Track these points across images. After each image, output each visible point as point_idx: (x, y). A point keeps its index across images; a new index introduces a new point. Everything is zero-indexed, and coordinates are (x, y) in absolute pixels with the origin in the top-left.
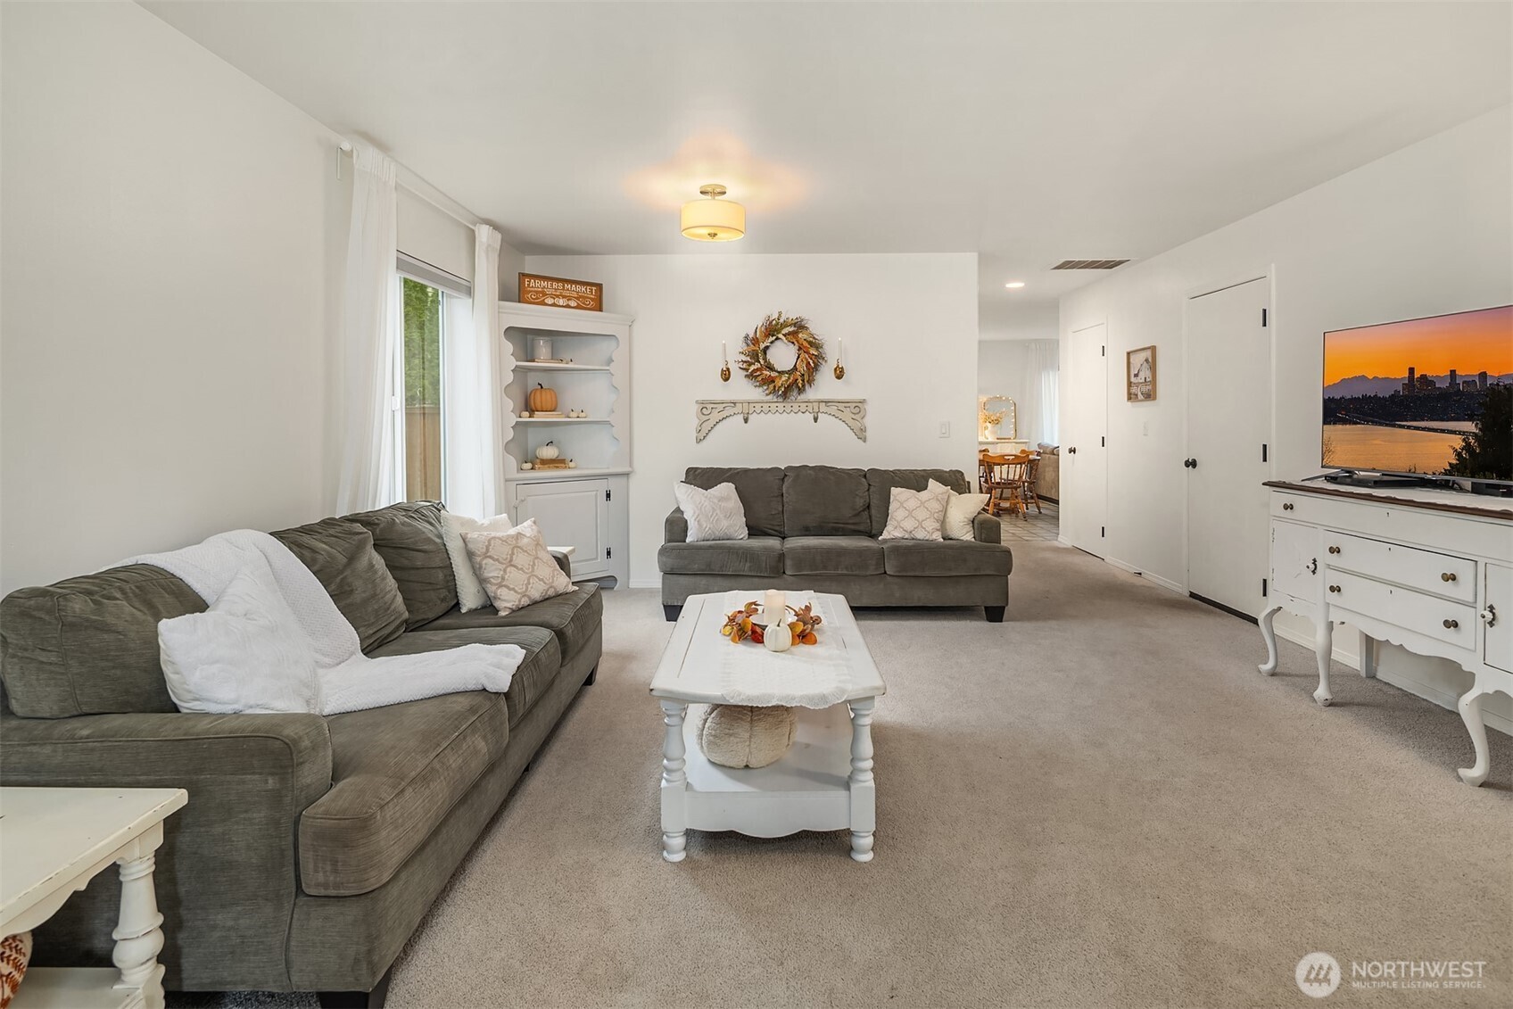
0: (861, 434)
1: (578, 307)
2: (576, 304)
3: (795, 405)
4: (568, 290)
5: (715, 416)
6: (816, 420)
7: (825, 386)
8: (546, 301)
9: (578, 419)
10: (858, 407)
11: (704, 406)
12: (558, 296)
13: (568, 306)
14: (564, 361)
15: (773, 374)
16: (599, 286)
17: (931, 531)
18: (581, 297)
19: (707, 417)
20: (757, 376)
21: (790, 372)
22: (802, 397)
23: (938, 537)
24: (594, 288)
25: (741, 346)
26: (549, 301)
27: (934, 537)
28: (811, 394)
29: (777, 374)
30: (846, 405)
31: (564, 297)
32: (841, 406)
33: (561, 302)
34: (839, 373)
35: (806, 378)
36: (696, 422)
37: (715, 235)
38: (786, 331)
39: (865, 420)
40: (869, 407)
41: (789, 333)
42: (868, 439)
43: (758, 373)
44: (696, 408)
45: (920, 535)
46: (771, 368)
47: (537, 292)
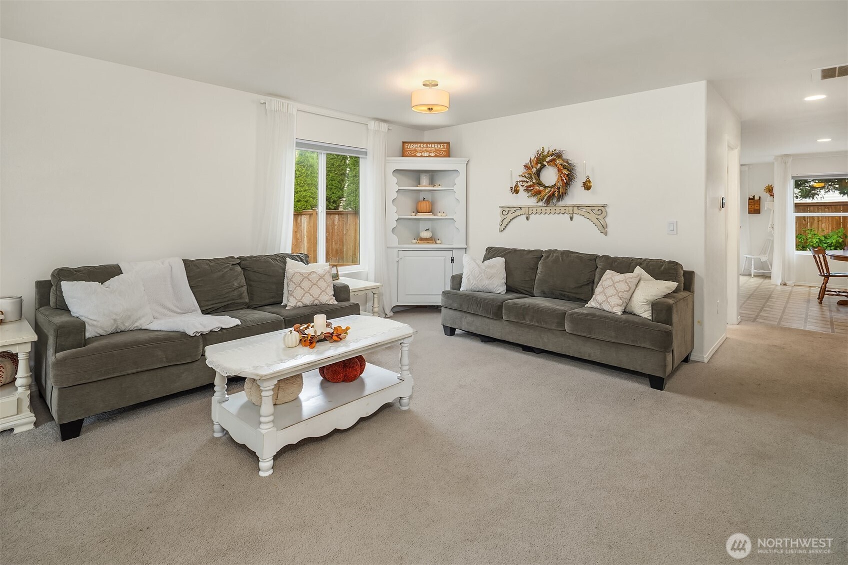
0: (604, 229)
1: (436, 156)
2: (434, 155)
3: (558, 209)
4: (430, 147)
5: (510, 216)
6: (571, 219)
7: (577, 196)
8: (417, 155)
9: (442, 217)
10: (601, 210)
11: (504, 209)
12: (423, 151)
13: (430, 156)
14: (436, 186)
15: (541, 188)
16: (448, 143)
17: (613, 306)
18: (437, 150)
19: (505, 217)
20: (531, 190)
21: (551, 187)
22: (561, 203)
23: (618, 311)
24: (445, 145)
25: (522, 170)
26: (419, 154)
27: (614, 310)
28: (568, 201)
29: (543, 188)
30: (592, 208)
31: (428, 151)
32: (589, 209)
33: (426, 154)
34: (587, 186)
35: (561, 190)
36: (500, 219)
37: (432, 109)
38: (548, 159)
39: (607, 220)
40: (609, 210)
41: (551, 161)
42: (608, 233)
43: (532, 188)
44: (500, 210)
45: (606, 307)
46: (540, 184)
47: (412, 151)
